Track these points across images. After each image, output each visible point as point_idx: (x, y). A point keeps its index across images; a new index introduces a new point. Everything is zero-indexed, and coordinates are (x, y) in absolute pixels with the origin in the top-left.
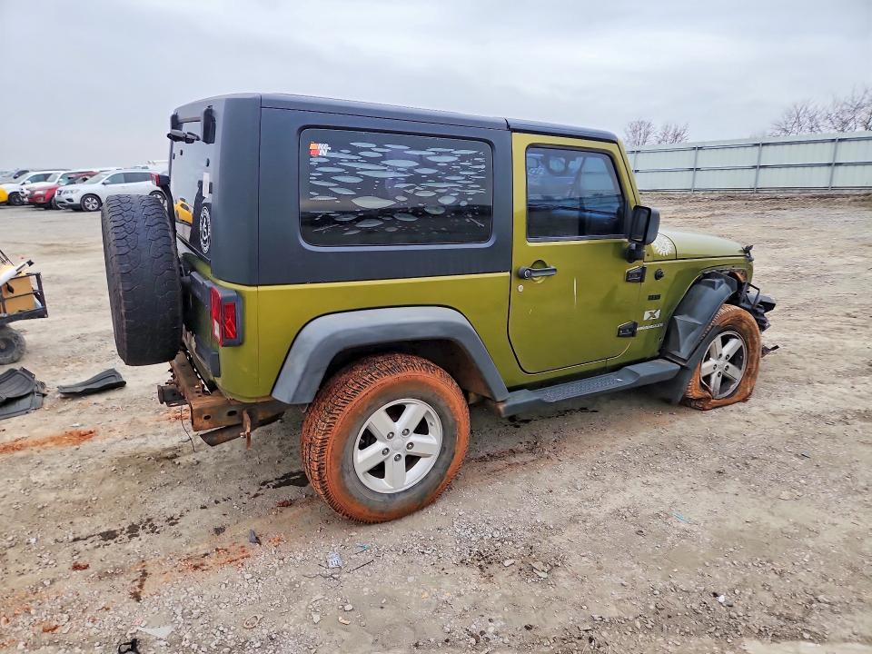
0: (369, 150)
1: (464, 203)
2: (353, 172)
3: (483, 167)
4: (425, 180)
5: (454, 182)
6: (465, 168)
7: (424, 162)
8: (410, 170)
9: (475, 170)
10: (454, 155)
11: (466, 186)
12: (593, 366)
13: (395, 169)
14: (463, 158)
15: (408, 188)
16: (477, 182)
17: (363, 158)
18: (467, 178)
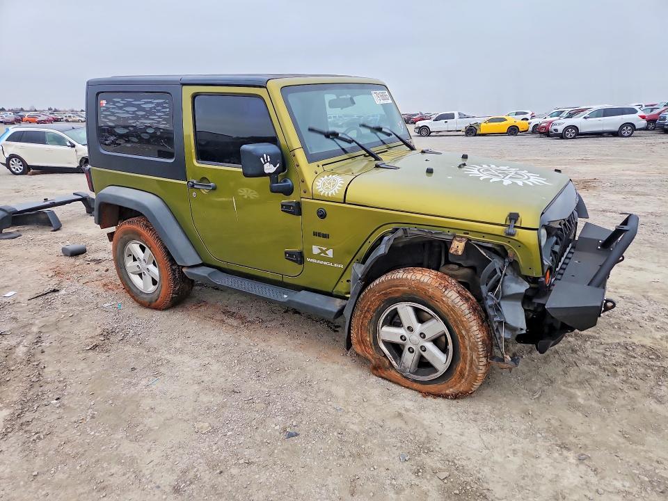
0: (119, 102)
1: (158, 134)
2: (113, 114)
3: (168, 110)
4: (140, 119)
5: (153, 119)
6: (159, 111)
7: (140, 108)
8: (134, 112)
9: (164, 112)
10: (153, 103)
11: (159, 122)
12: (269, 276)
13: (128, 112)
14: (158, 104)
15: (133, 123)
16: (165, 120)
17: (117, 106)
18: (160, 117)
